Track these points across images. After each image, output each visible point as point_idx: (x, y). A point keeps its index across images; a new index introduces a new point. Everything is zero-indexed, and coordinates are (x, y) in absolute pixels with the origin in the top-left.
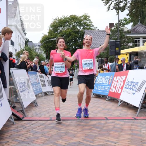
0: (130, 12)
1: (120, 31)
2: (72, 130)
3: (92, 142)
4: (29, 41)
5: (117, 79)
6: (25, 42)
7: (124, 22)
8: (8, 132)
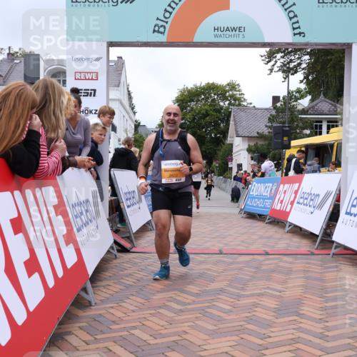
0: (305, 78)
1: (289, 109)
2: (209, 270)
3: (243, 289)
4: (141, 124)
5: (285, 189)
6: (134, 127)
7: (297, 95)
8: (107, 269)
